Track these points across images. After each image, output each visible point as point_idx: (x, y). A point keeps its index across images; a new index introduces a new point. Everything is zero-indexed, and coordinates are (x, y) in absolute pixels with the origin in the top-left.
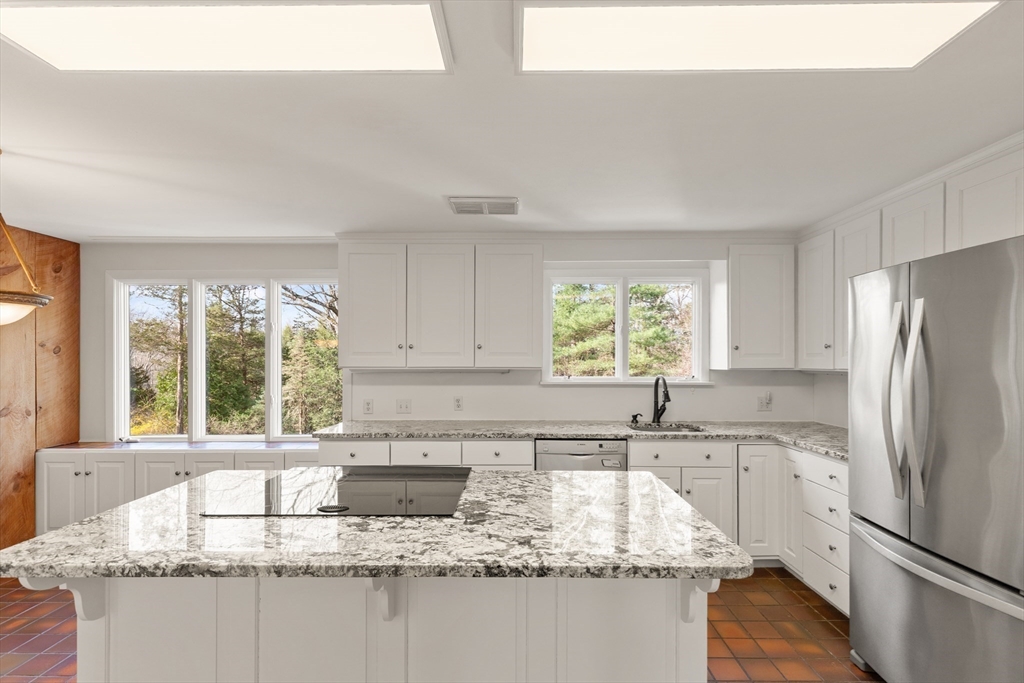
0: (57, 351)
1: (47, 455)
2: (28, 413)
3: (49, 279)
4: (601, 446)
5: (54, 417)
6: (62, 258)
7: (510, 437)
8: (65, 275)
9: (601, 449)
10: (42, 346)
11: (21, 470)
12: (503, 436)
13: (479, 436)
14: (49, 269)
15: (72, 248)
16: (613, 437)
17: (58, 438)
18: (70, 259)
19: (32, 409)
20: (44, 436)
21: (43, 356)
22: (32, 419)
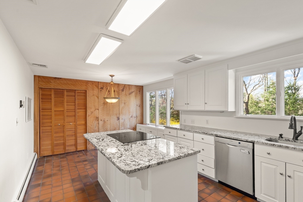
0: (139, 106)
1: (138, 125)
2: (135, 117)
3: (138, 93)
4: (239, 143)
5: (139, 118)
6: (140, 89)
7: (206, 134)
8: (141, 92)
9: (239, 145)
10: (137, 105)
11: (134, 127)
12: (204, 133)
13: (197, 132)
14: (138, 91)
15: (142, 87)
16: (245, 140)
17: (140, 122)
18: (142, 89)
19: (136, 117)
20: (137, 122)
21: (137, 107)
22: (135, 118)
